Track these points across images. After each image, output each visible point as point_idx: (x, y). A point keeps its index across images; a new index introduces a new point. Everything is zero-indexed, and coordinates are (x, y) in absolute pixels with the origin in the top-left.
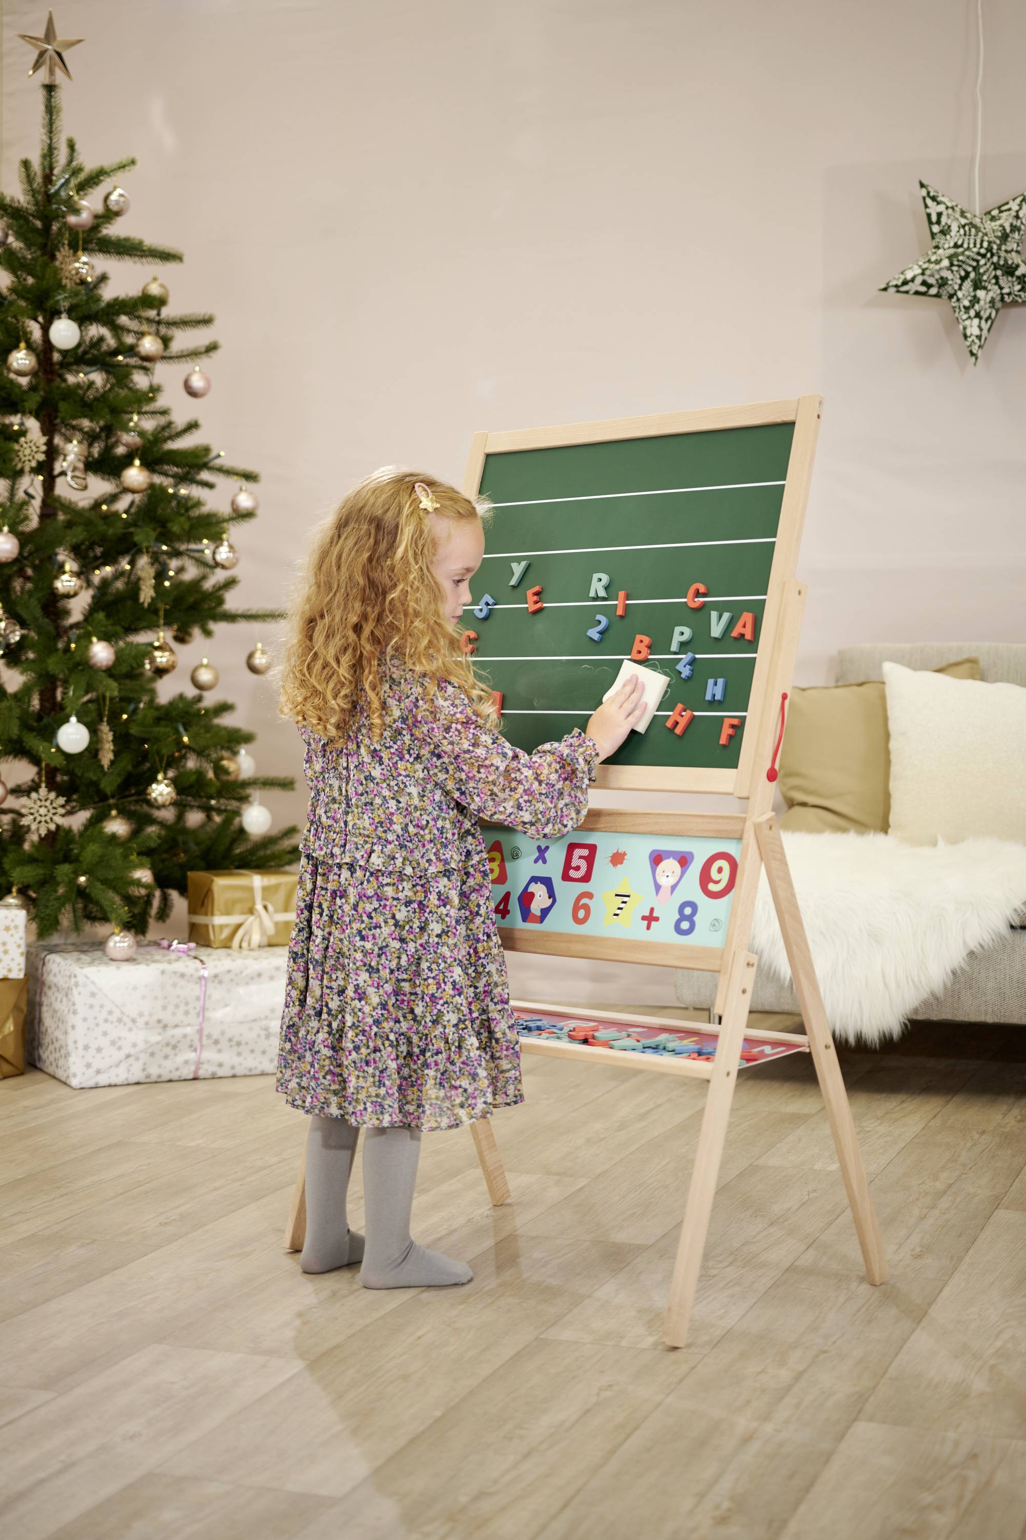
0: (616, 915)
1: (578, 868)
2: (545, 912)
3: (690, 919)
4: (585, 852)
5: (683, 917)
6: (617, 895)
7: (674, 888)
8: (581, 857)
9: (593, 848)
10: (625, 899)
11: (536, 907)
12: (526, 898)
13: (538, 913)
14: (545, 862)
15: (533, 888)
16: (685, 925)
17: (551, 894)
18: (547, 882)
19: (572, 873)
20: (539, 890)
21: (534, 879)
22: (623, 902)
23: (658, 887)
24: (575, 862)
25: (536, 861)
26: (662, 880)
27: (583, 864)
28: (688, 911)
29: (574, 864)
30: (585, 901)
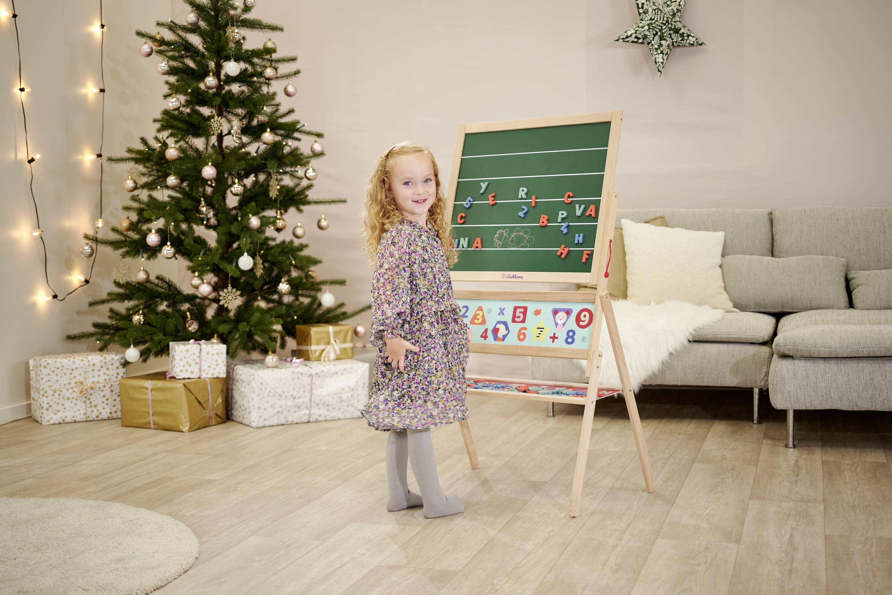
0: (537, 337)
1: (519, 317)
2: (505, 337)
3: (572, 337)
4: (522, 310)
5: (569, 337)
6: (538, 328)
7: (564, 324)
8: (520, 312)
9: (525, 308)
10: (542, 330)
11: (500, 335)
12: (495, 331)
13: (502, 337)
14: (503, 314)
15: (498, 326)
16: (570, 340)
17: (507, 329)
18: (505, 324)
19: (516, 319)
20: (501, 327)
21: (499, 322)
22: (541, 331)
23: (557, 324)
24: (518, 314)
25: (499, 314)
26: (558, 321)
27: (522, 316)
28: (571, 334)
29: (517, 315)
30: (523, 331)
